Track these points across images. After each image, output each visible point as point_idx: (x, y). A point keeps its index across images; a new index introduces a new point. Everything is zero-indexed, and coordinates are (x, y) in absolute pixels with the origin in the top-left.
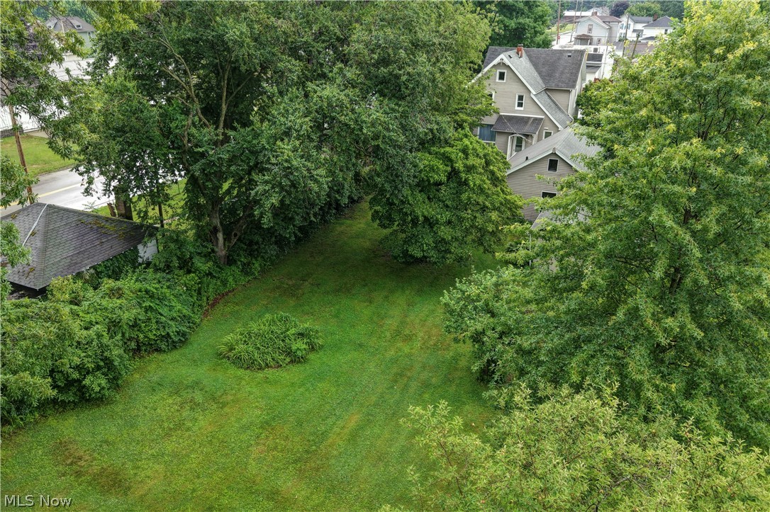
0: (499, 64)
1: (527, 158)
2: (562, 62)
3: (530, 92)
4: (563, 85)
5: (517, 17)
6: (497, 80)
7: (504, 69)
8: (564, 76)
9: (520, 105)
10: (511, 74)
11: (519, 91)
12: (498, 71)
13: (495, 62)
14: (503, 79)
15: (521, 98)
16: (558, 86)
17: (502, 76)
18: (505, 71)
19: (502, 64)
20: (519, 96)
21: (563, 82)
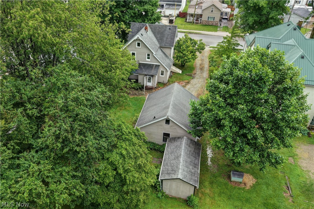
0: (137, 39)
1: (155, 117)
2: (166, 32)
3: (153, 53)
4: (168, 45)
5: (144, 6)
6: (137, 47)
7: (139, 41)
8: (168, 40)
9: (149, 58)
10: (143, 44)
11: (147, 52)
12: (137, 42)
13: (135, 38)
14: (139, 46)
15: (149, 55)
16: (165, 45)
17: (139, 44)
18: (140, 42)
19: (138, 39)
20: (148, 54)
21: (167, 43)
